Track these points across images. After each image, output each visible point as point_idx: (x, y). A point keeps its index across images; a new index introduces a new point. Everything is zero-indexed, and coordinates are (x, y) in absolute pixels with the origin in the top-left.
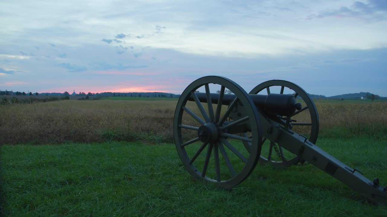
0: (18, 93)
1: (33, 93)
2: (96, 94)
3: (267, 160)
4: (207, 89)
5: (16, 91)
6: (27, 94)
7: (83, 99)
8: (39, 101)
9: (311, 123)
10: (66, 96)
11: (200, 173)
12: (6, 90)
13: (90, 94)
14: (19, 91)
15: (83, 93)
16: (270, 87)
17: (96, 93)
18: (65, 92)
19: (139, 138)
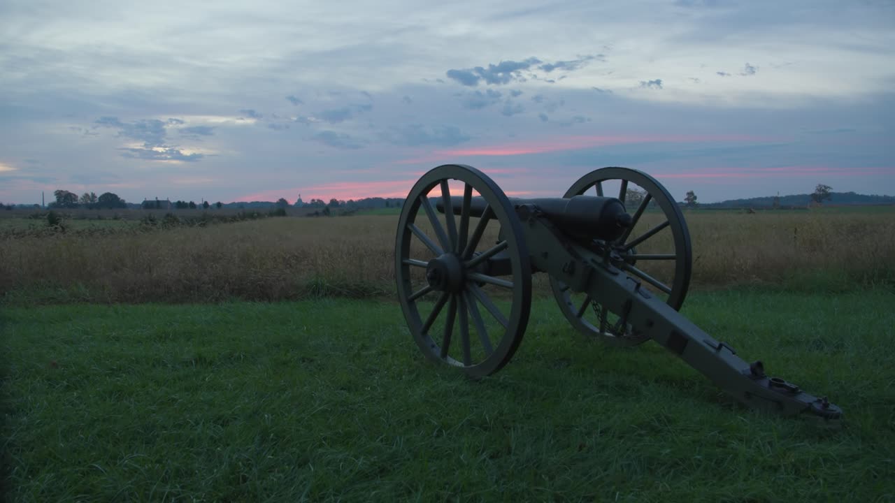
0: (180, 205)
1: (210, 203)
2: (348, 202)
3: (598, 331)
4: (445, 190)
5: (176, 201)
6: (200, 205)
7: (317, 214)
8: (223, 219)
9: (674, 255)
10: (281, 209)
11: (438, 352)
12: (156, 198)
13: (334, 202)
14: (181, 201)
15: (319, 200)
16: (602, 183)
17: (349, 199)
18: (280, 200)
19: (379, 291)
